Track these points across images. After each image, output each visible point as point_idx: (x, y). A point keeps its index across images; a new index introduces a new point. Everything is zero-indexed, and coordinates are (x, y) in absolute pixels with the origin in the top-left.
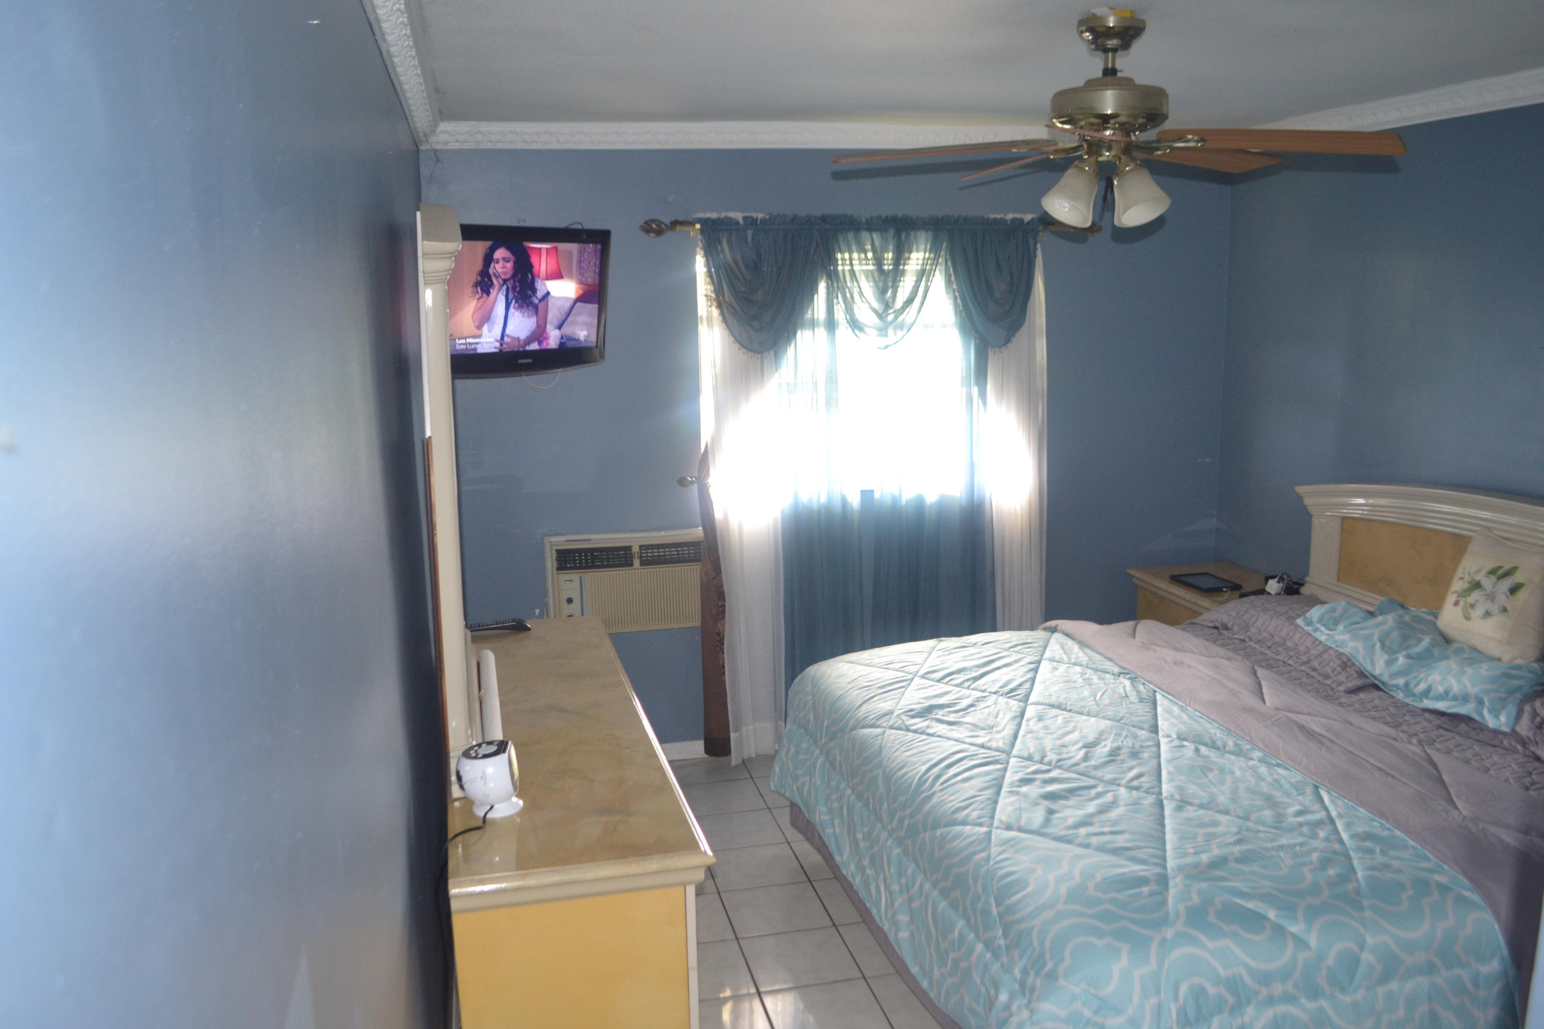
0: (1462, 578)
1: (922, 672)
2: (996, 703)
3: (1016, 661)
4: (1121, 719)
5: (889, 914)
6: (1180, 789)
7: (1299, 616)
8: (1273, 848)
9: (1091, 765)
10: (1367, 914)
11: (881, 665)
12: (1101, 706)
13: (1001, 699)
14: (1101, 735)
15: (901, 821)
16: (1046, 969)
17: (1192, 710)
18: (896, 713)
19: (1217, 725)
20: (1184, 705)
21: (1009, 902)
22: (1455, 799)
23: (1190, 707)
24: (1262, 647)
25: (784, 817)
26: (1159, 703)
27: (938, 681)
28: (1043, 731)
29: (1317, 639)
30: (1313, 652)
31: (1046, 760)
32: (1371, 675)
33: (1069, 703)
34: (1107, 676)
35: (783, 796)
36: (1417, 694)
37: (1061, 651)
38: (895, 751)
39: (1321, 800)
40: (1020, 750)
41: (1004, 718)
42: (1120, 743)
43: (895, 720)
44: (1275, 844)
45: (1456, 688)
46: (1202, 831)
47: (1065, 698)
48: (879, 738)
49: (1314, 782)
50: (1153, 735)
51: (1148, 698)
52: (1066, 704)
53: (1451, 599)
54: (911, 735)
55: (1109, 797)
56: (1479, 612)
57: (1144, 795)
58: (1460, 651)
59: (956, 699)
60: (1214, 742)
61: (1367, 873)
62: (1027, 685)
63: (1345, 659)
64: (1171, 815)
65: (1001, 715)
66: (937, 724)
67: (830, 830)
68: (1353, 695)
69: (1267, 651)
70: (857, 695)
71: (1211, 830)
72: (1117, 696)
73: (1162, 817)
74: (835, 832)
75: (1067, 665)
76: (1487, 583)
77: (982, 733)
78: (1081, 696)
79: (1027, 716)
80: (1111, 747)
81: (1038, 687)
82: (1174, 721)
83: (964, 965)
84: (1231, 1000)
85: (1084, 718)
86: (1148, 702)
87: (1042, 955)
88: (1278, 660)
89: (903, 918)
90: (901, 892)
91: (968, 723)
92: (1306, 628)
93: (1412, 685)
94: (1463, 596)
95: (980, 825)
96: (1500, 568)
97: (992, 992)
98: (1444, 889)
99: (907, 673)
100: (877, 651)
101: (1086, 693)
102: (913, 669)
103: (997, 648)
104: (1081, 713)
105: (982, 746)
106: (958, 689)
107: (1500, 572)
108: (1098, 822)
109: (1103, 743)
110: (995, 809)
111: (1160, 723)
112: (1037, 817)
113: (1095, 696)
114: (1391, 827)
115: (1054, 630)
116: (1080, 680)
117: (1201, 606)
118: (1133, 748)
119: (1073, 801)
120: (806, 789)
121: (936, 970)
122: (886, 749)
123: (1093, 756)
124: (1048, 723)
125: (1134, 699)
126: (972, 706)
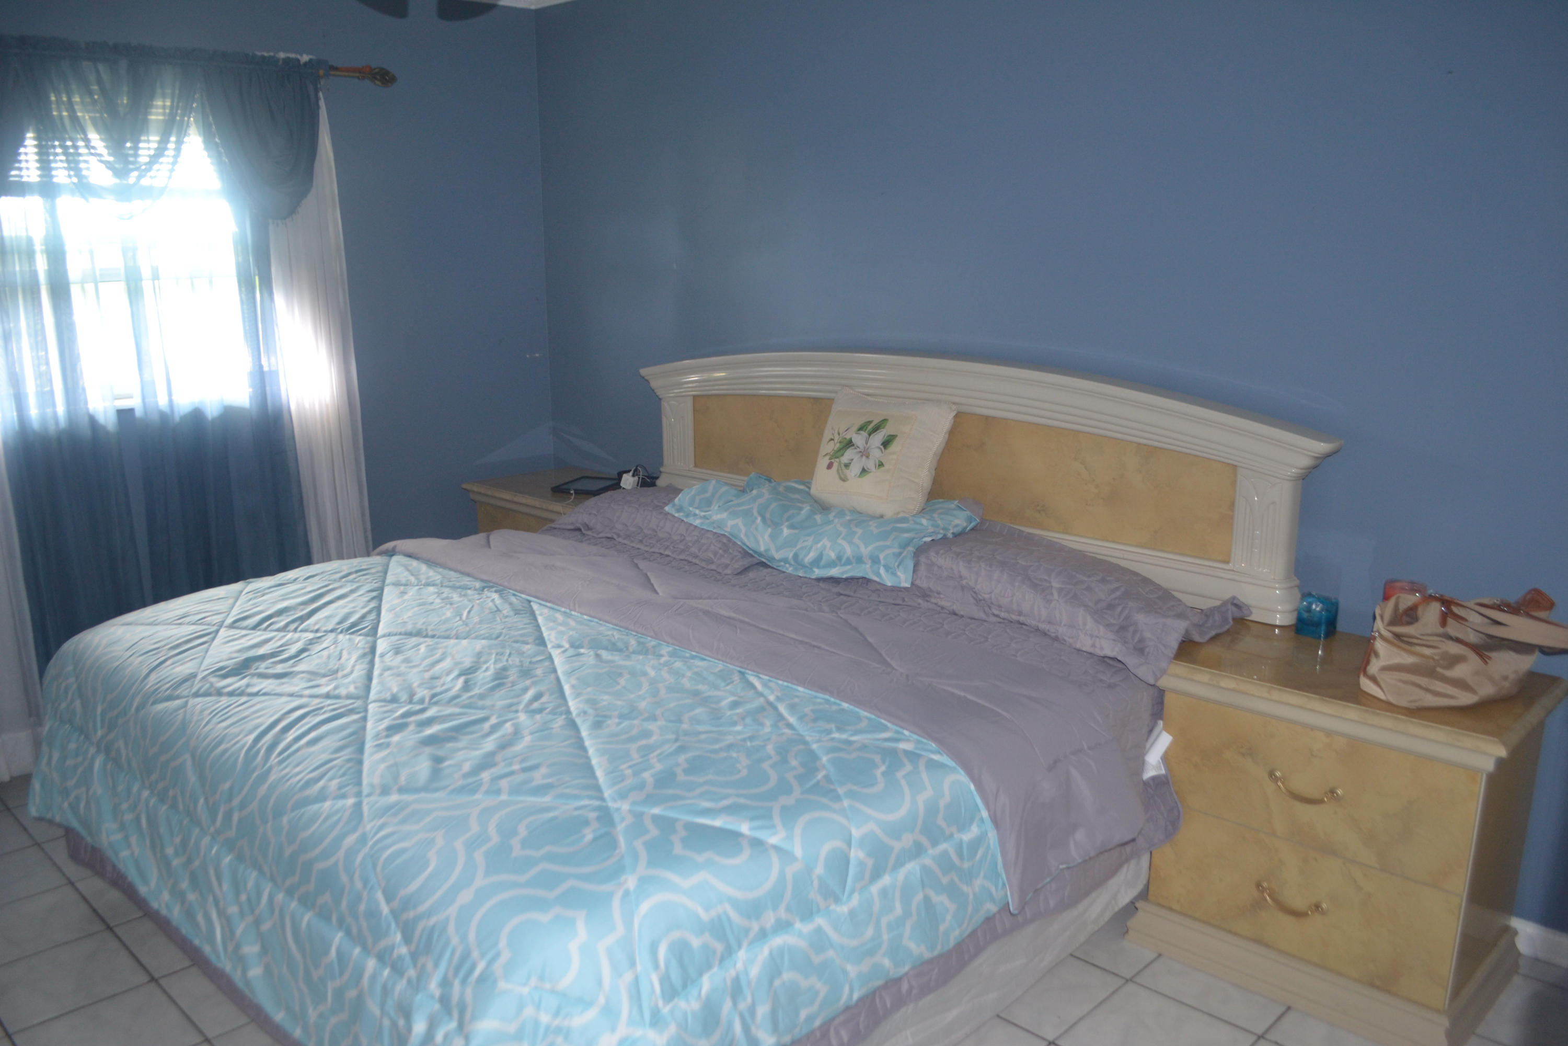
0: (832, 439)
1: (229, 621)
2: (335, 642)
3: (352, 591)
4: (498, 637)
5: (230, 948)
6: (592, 702)
7: (667, 504)
8: (721, 749)
9: (475, 695)
10: (846, 803)
11: (170, 621)
12: (471, 626)
13: (341, 637)
14: (479, 658)
15: (228, 815)
16: (477, 973)
17: (579, 615)
18: (200, 677)
19: (611, 626)
20: (568, 611)
21: (404, 892)
22: (888, 659)
23: (575, 611)
24: (632, 542)
25: (60, 852)
26: (537, 612)
27: (255, 628)
28: (404, 665)
29: (691, 525)
30: (688, 539)
31: (416, 698)
32: (755, 552)
33: (430, 628)
34: (469, 592)
35: (51, 822)
36: (808, 565)
37: (406, 573)
38: (205, 726)
39: (753, 686)
40: (380, 692)
41: (349, 659)
42: (505, 663)
43: (200, 685)
44: (722, 744)
45: (849, 551)
46: (634, 747)
47: (424, 623)
48: (182, 711)
49: (739, 669)
50: (542, 648)
51: (523, 609)
52: (426, 630)
53: (823, 462)
54: (224, 701)
55: (508, 727)
56: (855, 469)
57: (550, 717)
58: (841, 513)
59: (281, 646)
60: (614, 644)
61: (830, 756)
62: (373, 616)
63: (725, 541)
64: (590, 734)
65: (345, 655)
66: (260, 680)
67: (125, 854)
68: (743, 576)
69: (639, 546)
70: (140, 663)
71: (644, 742)
72: (487, 611)
73: (580, 740)
74: (132, 854)
75: (418, 587)
76: (859, 440)
77: (324, 681)
78: (443, 618)
79: (379, 651)
80: (495, 669)
81: (385, 616)
82: (562, 628)
83: (352, 994)
84: (719, 947)
85: (453, 641)
86: (525, 613)
87: (466, 955)
88: (654, 552)
89: (251, 949)
90: (242, 914)
91: (303, 672)
92: (676, 515)
93: (801, 557)
94: (837, 457)
95: (344, 796)
96: (870, 422)
97: (401, 1022)
98: (912, 756)
99: (209, 624)
100: (162, 606)
101: (449, 614)
102: (217, 619)
103: (326, 580)
104: (448, 637)
105: (327, 696)
106: (282, 634)
107: (870, 427)
108: (505, 760)
109: (485, 667)
110: (360, 772)
111: (545, 634)
112: (423, 767)
113: (461, 616)
114: (838, 701)
115: (391, 553)
116: (438, 601)
117: (552, 511)
118: (522, 666)
119: (464, 741)
120: (82, 805)
121: (310, 1011)
122: (193, 724)
123: (475, 684)
124: (408, 656)
125: (508, 612)
126: (303, 650)
